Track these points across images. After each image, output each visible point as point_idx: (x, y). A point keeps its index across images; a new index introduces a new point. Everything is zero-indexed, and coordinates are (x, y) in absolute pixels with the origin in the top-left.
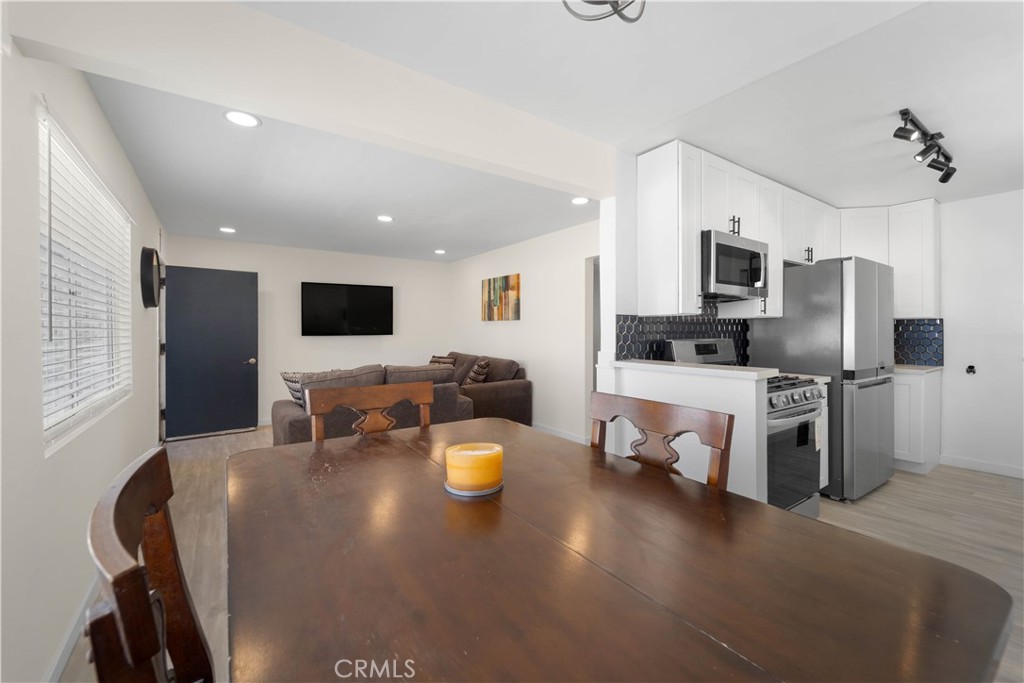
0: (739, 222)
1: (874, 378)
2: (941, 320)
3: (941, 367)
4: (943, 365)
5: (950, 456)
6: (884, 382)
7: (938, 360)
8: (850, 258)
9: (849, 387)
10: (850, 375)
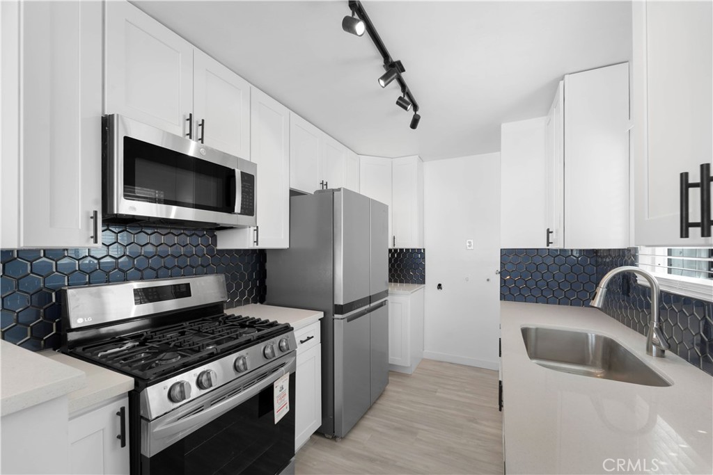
0: (202, 125)
1: (367, 307)
2: (424, 249)
3: (423, 286)
4: (424, 283)
5: (430, 352)
6: (381, 305)
7: (421, 280)
8: (339, 190)
9: (339, 321)
10: (339, 309)
